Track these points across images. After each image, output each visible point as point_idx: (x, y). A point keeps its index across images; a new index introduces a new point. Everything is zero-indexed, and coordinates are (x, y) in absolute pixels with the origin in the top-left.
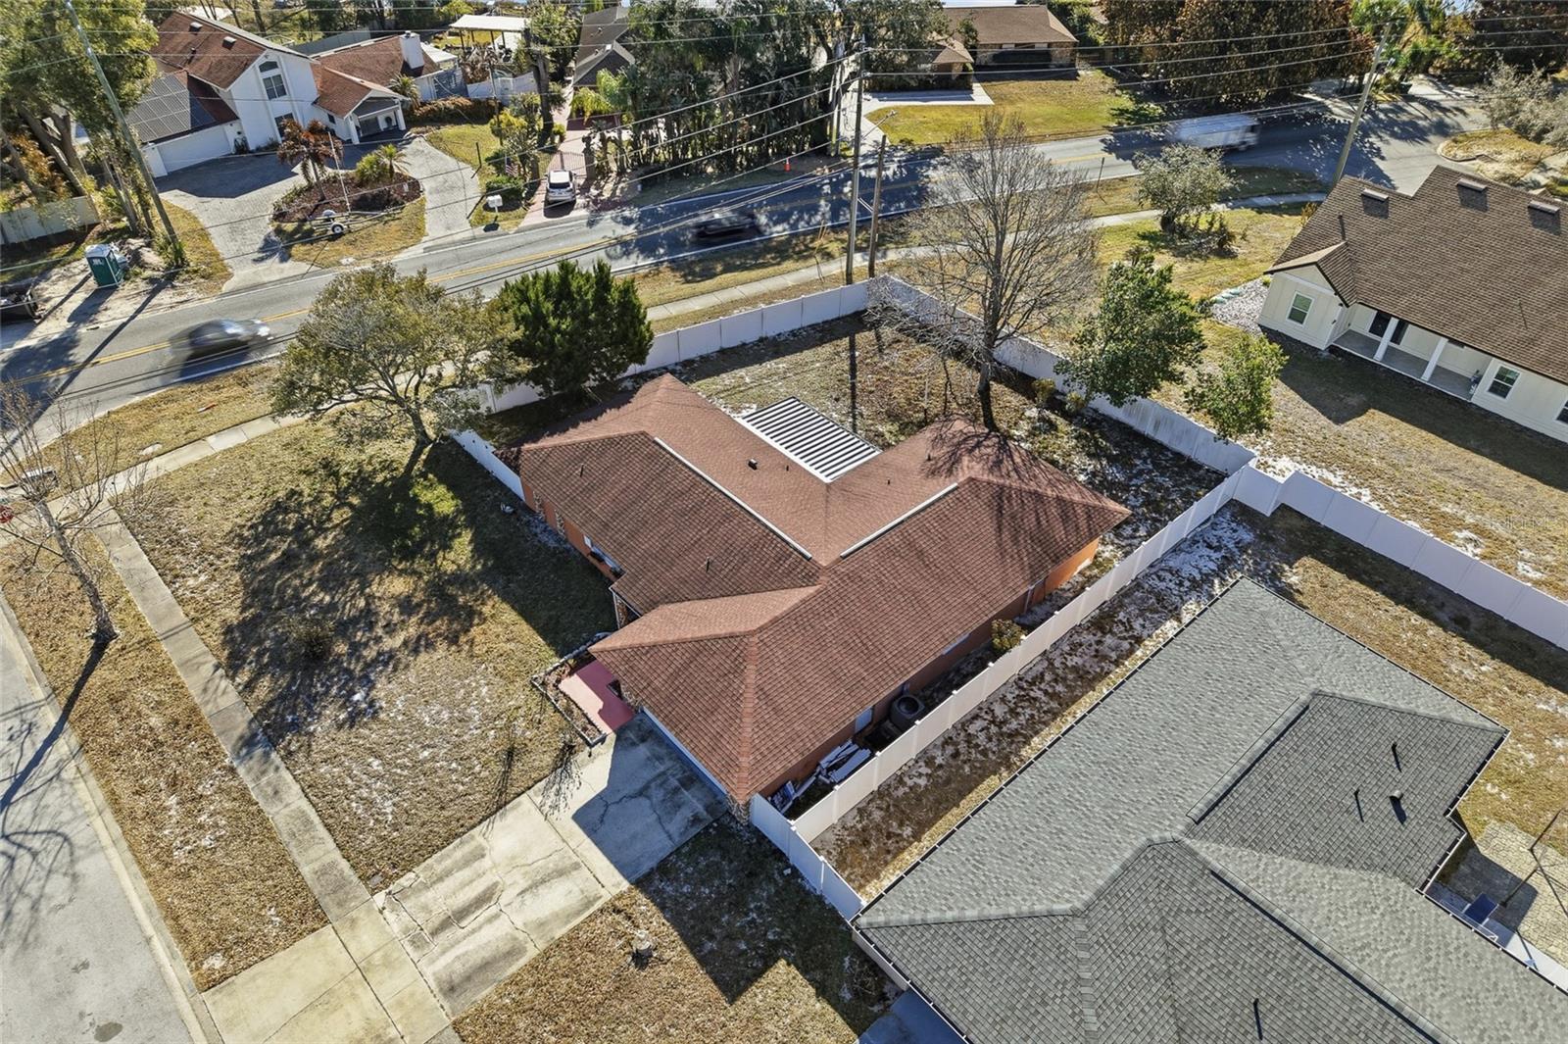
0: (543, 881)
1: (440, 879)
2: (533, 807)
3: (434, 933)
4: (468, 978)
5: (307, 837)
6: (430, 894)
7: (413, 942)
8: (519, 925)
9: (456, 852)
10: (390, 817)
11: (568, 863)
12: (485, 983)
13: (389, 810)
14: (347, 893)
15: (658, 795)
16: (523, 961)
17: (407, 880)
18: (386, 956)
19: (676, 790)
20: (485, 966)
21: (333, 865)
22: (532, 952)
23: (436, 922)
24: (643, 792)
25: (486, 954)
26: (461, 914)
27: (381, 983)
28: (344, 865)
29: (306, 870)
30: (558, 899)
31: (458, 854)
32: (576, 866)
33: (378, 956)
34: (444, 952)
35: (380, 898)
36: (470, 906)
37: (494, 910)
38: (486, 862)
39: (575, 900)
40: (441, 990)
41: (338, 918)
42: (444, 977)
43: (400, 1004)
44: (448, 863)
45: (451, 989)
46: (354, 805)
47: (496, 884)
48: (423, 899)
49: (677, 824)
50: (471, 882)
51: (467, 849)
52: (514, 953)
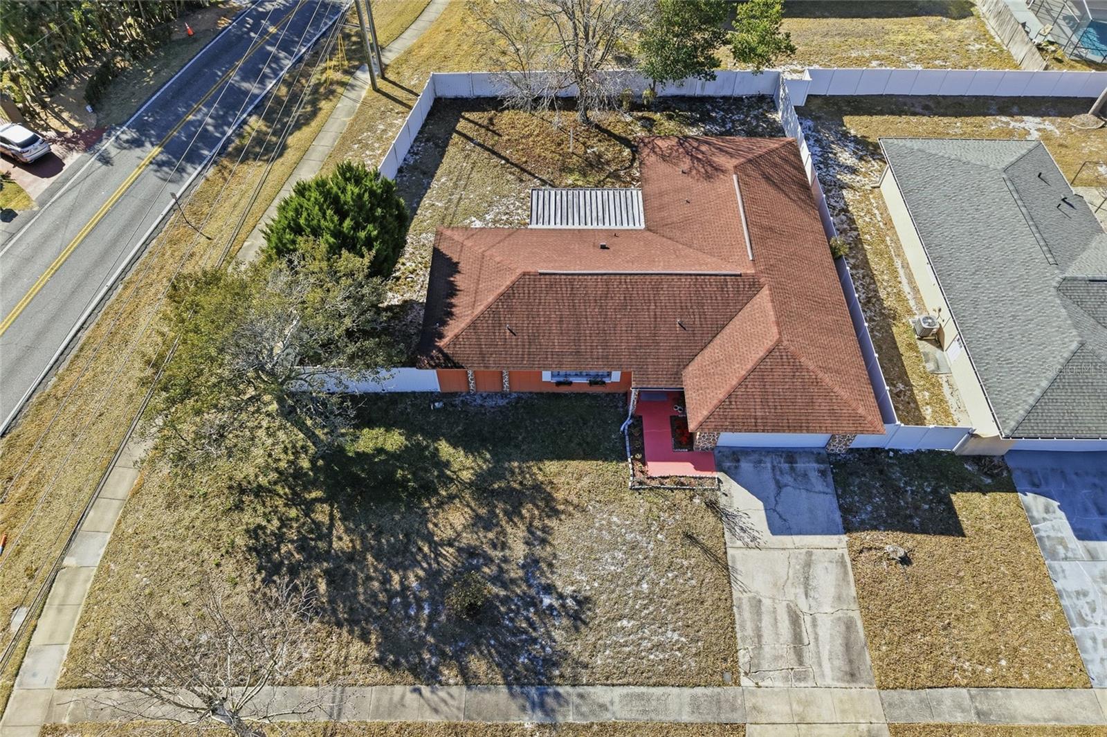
0: (807, 579)
1: (759, 637)
2: (743, 551)
3: (801, 663)
4: (851, 662)
5: (654, 703)
6: (767, 649)
7: (799, 680)
8: (830, 610)
9: (744, 618)
10: (683, 639)
11: (803, 557)
12: (860, 654)
13: (676, 637)
14: (727, 701)
15: (788, 479)
16: (860, 624)
17: (743, 657)
18: (799, 702)
19: (792, 469)
20: (848, 647)
21: (694, 698)
22: (856, 615)
23: (792, 657)
24: (780, 486)
25: (839, 641)
26: (797, 639)
27: (819, 716)
28: (699, 691)
29: (686, 718)
30: (826, 579)
31: (747, 615)
32: (809, 554)
33: (795, 706)
34: (820, 665)
35: (745, 681)
36: (794, 630)
37: (808, 619)
38: (767, 602)
39: (835, 570)
40: (848, 682)
41: (745, 716)
42: (840, 675)
43: (843, 712)
44: (749, 626)
45: (852, 676)
46: (652, 657)
47: (788, 606)
48: (768, 656)
49: (818, 483)
50: (776, 619)
51: (746, 606)
52: (849, 626)
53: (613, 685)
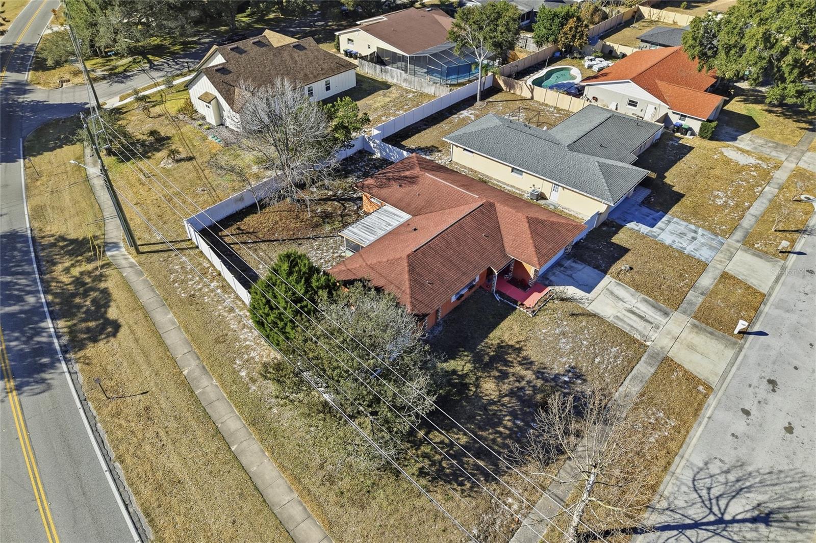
0: (617, 297)
1: (632, 326)
2: (590, 305)
3: (652, 324)
4: (660, 310)
5: (639, 376)
6: (639, 328)
7: (658, 328)
8: (636, 301)
9: (620, 325)
10: (618, 348)
11: (607, 292)
12: (659, 306)
13: (615, 349)
14: (653, 354)
15: (569, 272)
16: (647, 297)
17: (639, 338)
18: (667, 334)
19: (565, 268)
20: (653, 306)
21: (645, 362)
22: (642, 296)
23: (647, 324)
24: (570, 276)
25: (650, 307)
26: (641, 317)
27: (677, 333)
28: (643, 359)
29: (652, 370)
30: (621, 292)
31: (620, 323)
32: (608, 289)
33: (668, 337)
34: (656, 319)
35: (648, 343)
36: (637, 316)
37: (634, 309)
38: (619, 314)
39: (618, 287)
40: (668, 316)
41: (663, 353)
42: (663, 316)
43: (679, 326)
44: (625, 326)
45: (666, 314)
46: (619, 362)
47: (626, 310)
48: (642, 330)
49: (579, 266)
50: (628, 317)
51: (616, 321)
52: (646, 301)
53: (622, 383)
